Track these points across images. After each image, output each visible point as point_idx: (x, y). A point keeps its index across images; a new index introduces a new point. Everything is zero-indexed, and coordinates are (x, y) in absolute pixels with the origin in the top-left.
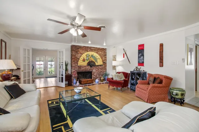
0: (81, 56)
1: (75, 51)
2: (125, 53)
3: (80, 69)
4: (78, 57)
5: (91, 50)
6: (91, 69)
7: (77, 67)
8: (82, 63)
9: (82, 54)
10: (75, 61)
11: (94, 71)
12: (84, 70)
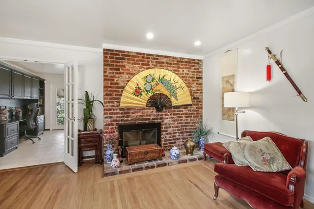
0: (128, 81)
1: (113, 65)
2: (278, 63)
3: (128, 117)
4: (122, 84)
5: (159, 63)
6: (158, 115)
7: (118, 111)
8: (133, 99)
9: (134, 74)
10: (111, 95)
11: (166, 121)
12: (139, 120)
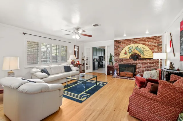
0: (122, 50)
1: (117, 45)
3: (122, 62)
4: (120, 51)
6: (135, 62)
7: (119, 60)
8: (124, 56)
9: (124, 47)
10: (117, 54)
11: (138, 65)
12: (126, 63)
